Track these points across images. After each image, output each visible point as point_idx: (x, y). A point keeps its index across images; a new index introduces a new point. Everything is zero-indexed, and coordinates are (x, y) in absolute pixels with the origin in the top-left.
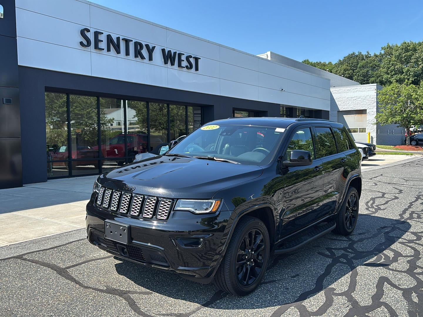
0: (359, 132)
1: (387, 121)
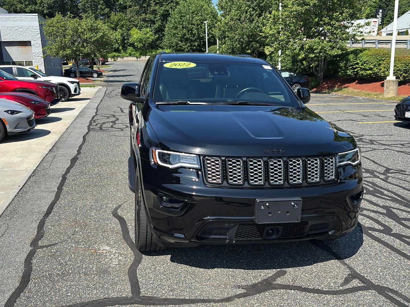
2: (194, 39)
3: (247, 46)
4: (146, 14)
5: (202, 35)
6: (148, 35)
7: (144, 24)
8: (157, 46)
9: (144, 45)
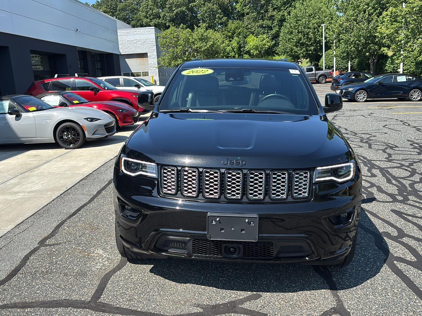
0: (143, 76)
1: (170, 65)
2: (310, 43)
3: (363, 48)
4: (263, 20)
5: (318, 39)
6: (264, 42)
7: (261, 31)
8: (274, 52)
9: (260, 52)
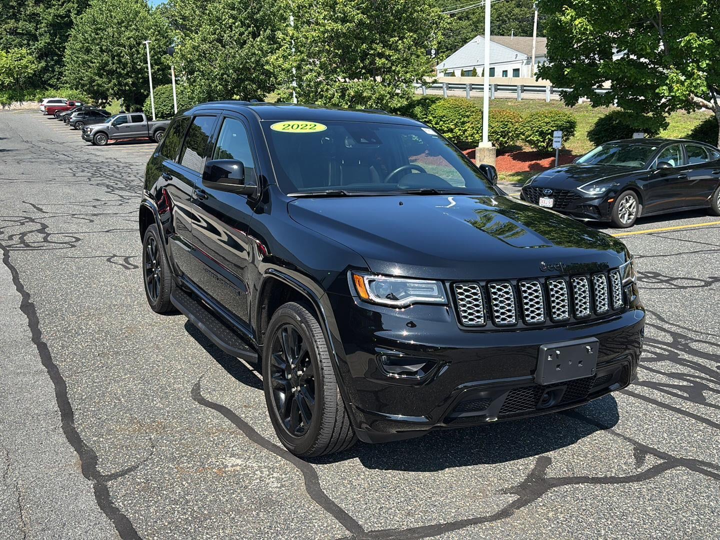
2: (125, 72)
3: (235, 87)
4: (17, 21)
5: (139, 65)
6: (24, 62)
7: (14, 41)
8: (45, 82)
9: (17, 80)
